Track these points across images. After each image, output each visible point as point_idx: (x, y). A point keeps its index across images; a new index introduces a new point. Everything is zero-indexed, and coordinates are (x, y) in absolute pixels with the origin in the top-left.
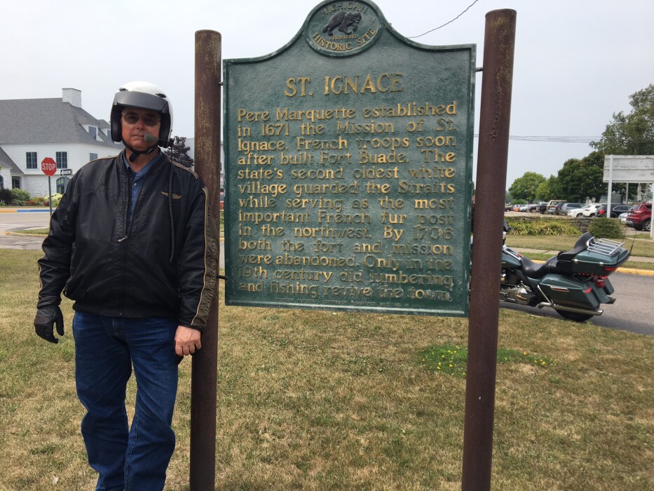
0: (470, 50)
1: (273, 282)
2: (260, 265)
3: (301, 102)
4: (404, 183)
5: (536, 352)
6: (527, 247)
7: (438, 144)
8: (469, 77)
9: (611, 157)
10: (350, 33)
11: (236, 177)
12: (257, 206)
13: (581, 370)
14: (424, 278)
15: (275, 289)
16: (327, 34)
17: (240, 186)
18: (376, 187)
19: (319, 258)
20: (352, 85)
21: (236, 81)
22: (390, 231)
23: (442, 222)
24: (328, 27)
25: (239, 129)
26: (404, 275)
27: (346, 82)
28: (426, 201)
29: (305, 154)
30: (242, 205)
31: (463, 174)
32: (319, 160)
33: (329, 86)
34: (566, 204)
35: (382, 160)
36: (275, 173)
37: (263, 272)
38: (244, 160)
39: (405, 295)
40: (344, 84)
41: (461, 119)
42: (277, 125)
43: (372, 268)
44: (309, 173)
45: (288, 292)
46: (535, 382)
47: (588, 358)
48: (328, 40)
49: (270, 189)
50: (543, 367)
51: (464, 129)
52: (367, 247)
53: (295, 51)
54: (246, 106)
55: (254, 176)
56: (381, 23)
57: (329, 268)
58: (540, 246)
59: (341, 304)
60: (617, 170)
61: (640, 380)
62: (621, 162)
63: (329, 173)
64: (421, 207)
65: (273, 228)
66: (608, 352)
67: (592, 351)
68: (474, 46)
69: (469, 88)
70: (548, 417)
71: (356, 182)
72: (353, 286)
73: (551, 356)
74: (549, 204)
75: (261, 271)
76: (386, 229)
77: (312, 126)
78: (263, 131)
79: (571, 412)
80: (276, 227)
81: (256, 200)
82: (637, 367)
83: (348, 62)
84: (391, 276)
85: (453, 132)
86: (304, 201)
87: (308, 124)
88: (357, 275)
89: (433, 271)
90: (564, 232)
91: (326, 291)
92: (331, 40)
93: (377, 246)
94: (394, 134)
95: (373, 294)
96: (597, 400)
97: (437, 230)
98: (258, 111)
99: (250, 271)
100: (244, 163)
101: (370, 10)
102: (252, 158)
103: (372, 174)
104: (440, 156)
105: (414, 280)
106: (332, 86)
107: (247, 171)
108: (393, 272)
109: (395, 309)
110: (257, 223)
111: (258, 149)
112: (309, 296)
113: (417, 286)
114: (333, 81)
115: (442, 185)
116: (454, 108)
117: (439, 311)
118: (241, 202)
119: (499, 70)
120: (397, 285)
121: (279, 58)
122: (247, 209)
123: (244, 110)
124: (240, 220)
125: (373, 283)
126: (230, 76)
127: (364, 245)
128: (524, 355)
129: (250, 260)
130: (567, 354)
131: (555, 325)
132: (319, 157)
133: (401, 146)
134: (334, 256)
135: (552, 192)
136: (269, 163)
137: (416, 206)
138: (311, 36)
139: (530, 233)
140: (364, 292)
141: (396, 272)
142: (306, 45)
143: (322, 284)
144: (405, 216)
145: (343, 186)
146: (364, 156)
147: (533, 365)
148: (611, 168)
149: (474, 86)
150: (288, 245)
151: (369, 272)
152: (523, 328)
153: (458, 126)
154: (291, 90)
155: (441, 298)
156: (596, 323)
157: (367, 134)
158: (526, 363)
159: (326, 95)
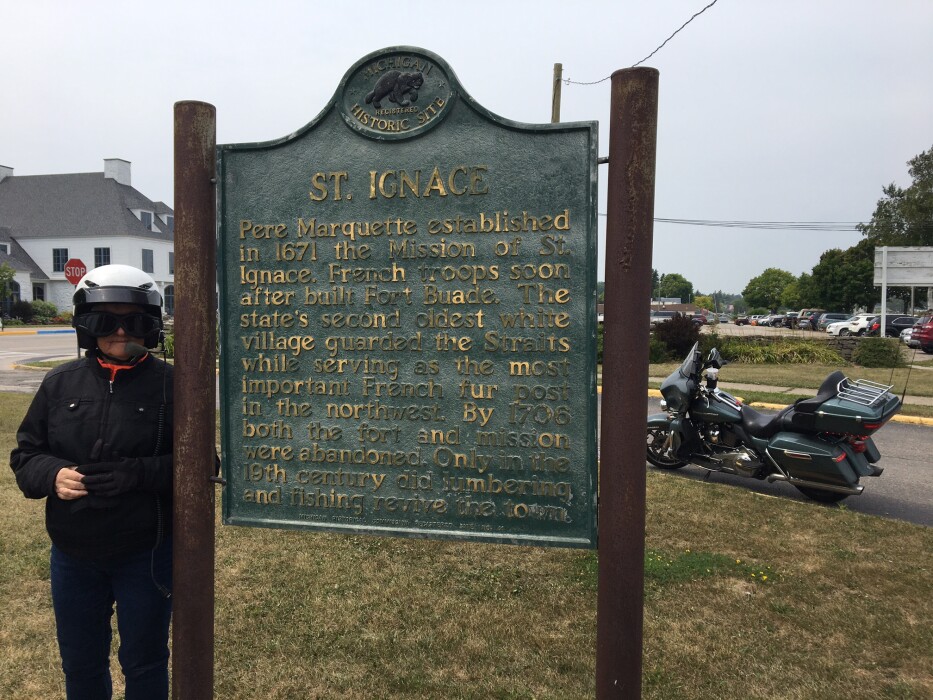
0: (588, 130)
1: (295, 490)
2: (275, 461)
3: (335, 209)
4: (492, 335)
5: (756, 557)
6: (761, 383)
7: (543, 276)
8: (588, 172)
9: (885, 249)
10: (407, 105)
11: (238, 325)
12: (269, 369)
13: (821, 589)
14: (526, 485)
15: (299, 500)
16: (372, 105)
17: (244, 338)
18: (451, 341)
19: (365, 451)
20: (411, 184)
21: (237, 178)
22: (472, 410)
23: (552, 397)
24: (373, 95)
25: (242, 251)
26: (497, 480)
27: (403, 179)
28: (527, 364)
29: (342, 288)
30: (246, 368)
31: (581, 322)
32: (363, 299)
33: (377, 185)
34: (825, 315)
35: (458, 299)
36: (296, 319)
37: (280, 473)
38: (249, 298)
39: (498, 511)
40: (399, 182)
41: (578, 237)
42: (299, 244)
43: (446, 468)
44: (348, 320)
45: (317, 504)
46: (747, 611)
47: (834, 567)
48: (374, 116)
49: (290, 343)
50: (763, 583)
51: (582, 252)
52: (437, 434)
53: (324, 132)
54: (253, 215)
55: (265, 323)
56: (453, 89)
57: (379, 467)
58: (780, 381)
59: (399, 526)
60: (895, 268)
61: (911, 605)
62: (900, 257)
63: (379, 318)
64: (520, 373)
65: (293, 404)
66: (867, 557)
67: (841, 556)
68: (595, 124)
69: (588, 190)
70: (762, 672)
71: (419, 333)
72: (417, 497)
73: (778, 565)
74: (800, 315)
75: (276, 472)
76: (466, 407)
77: (353, 247)
78: (278, 254)
79: (800, 663)
80: (299, 403)
81: (268, 360)
82: (908, 583)
83: (406, 149)
84: (476, 480)
85: (565, 258)
86: (341, 362)
87: (345, 243)
88: (424, 480)
89: (541, 474)
90: (818, 358)
91: (376, 503)
92: (378, 116)
93: (453, 433)
94: (477, 260)
95: (449, 510)
96: (843, 643)
97: (545, 409)
98: (271, 222)
99: (259, 472)
100: (249, 303)
101: (435, 69)
102: (262, 296)
103: (444, 322)
104: (546, 293)
105: (511, 488)
106: (381, 185)
107: (254, 315)
108: (478, 475)
109: (483, 534)
110: (269, 395)
111: (270, 281)
112: (350, 511)
113: (517, 498)
114: (382, 178)
115: (551, 339)
116: (566, 220)
117: (552, 539)
118: (245, 363)
119: (632, 162)
120: (486, 496)
121: (302, 141)
122: (253, 373)
123: (248, 221)
124: (244, 391)
125: (449, 491)
126: (228, 170)
127: (434, 432)
128: (736, 564)
129: (260, 454)
130: (803, 561)
131: (790, 511)
132: (363, 294)
133: (486, 278)
134: (387, 449)
135: (803, 297)
136: (287, 302)
137: (512, 372)
138: (348, 109)
139: (769, 361)
140: (435, 506)
141: (484, 475)
142: (342, 123)
143: (370, 493)
144: (495, 387)
145: (399, 340)
146: (431, 293)
147: (749, 581)
148: (884, 265)
149: (595, 186)
150: (318, 431)
151: (442, 475)
152: (741, 516)
153: (572, 248)
154: (319, 192)
155: (553, 518)
156: (852, 507)
157: (435, 259)
158: (739, 577)
159: (372, 199)
